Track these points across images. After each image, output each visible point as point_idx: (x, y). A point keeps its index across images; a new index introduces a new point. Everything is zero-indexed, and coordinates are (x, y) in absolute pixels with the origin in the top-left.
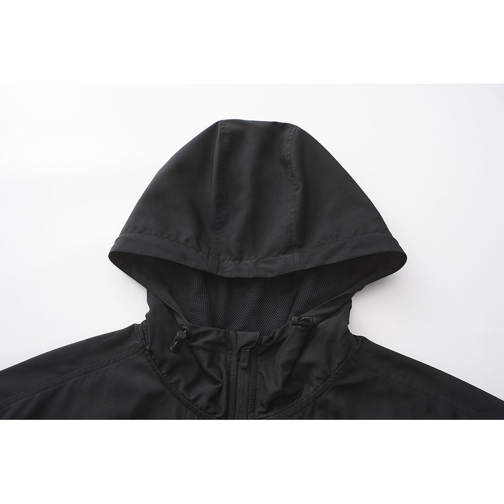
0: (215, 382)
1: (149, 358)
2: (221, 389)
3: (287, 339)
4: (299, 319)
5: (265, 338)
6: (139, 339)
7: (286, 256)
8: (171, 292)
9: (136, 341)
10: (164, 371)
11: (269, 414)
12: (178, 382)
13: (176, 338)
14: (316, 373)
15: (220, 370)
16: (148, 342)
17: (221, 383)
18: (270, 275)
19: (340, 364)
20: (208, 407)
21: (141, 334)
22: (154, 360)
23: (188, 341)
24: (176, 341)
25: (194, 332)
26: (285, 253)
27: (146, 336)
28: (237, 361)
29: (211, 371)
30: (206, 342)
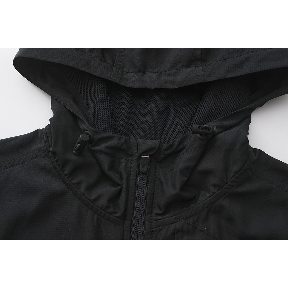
0: (115, 184)
1: (52, 160)
2: (120, 191)
3: (186, 148)
4: (199, 127)
5: (165, 146)
6: (43, 142)
7: (189, 69)
8: (75, 100)
9: (40, 145)
10: (66, 172)
11: (165, 216)
12: (79, 183)
13: (78, 140)
14: (212, 180)
15: (121, 174)
16: (51, 144)
17: (121, 185)
18: (172, 87)
19: (236, 173)
20: (108, 207)
21: (44, 138)
22: (57, 161)
23: (90, 146)
24: (79, 143)
25: (97, 137)
26: (187, 67)
27: (49, 139)
28: (137, 166)
29: (112, 174)
30: (107, 147)
